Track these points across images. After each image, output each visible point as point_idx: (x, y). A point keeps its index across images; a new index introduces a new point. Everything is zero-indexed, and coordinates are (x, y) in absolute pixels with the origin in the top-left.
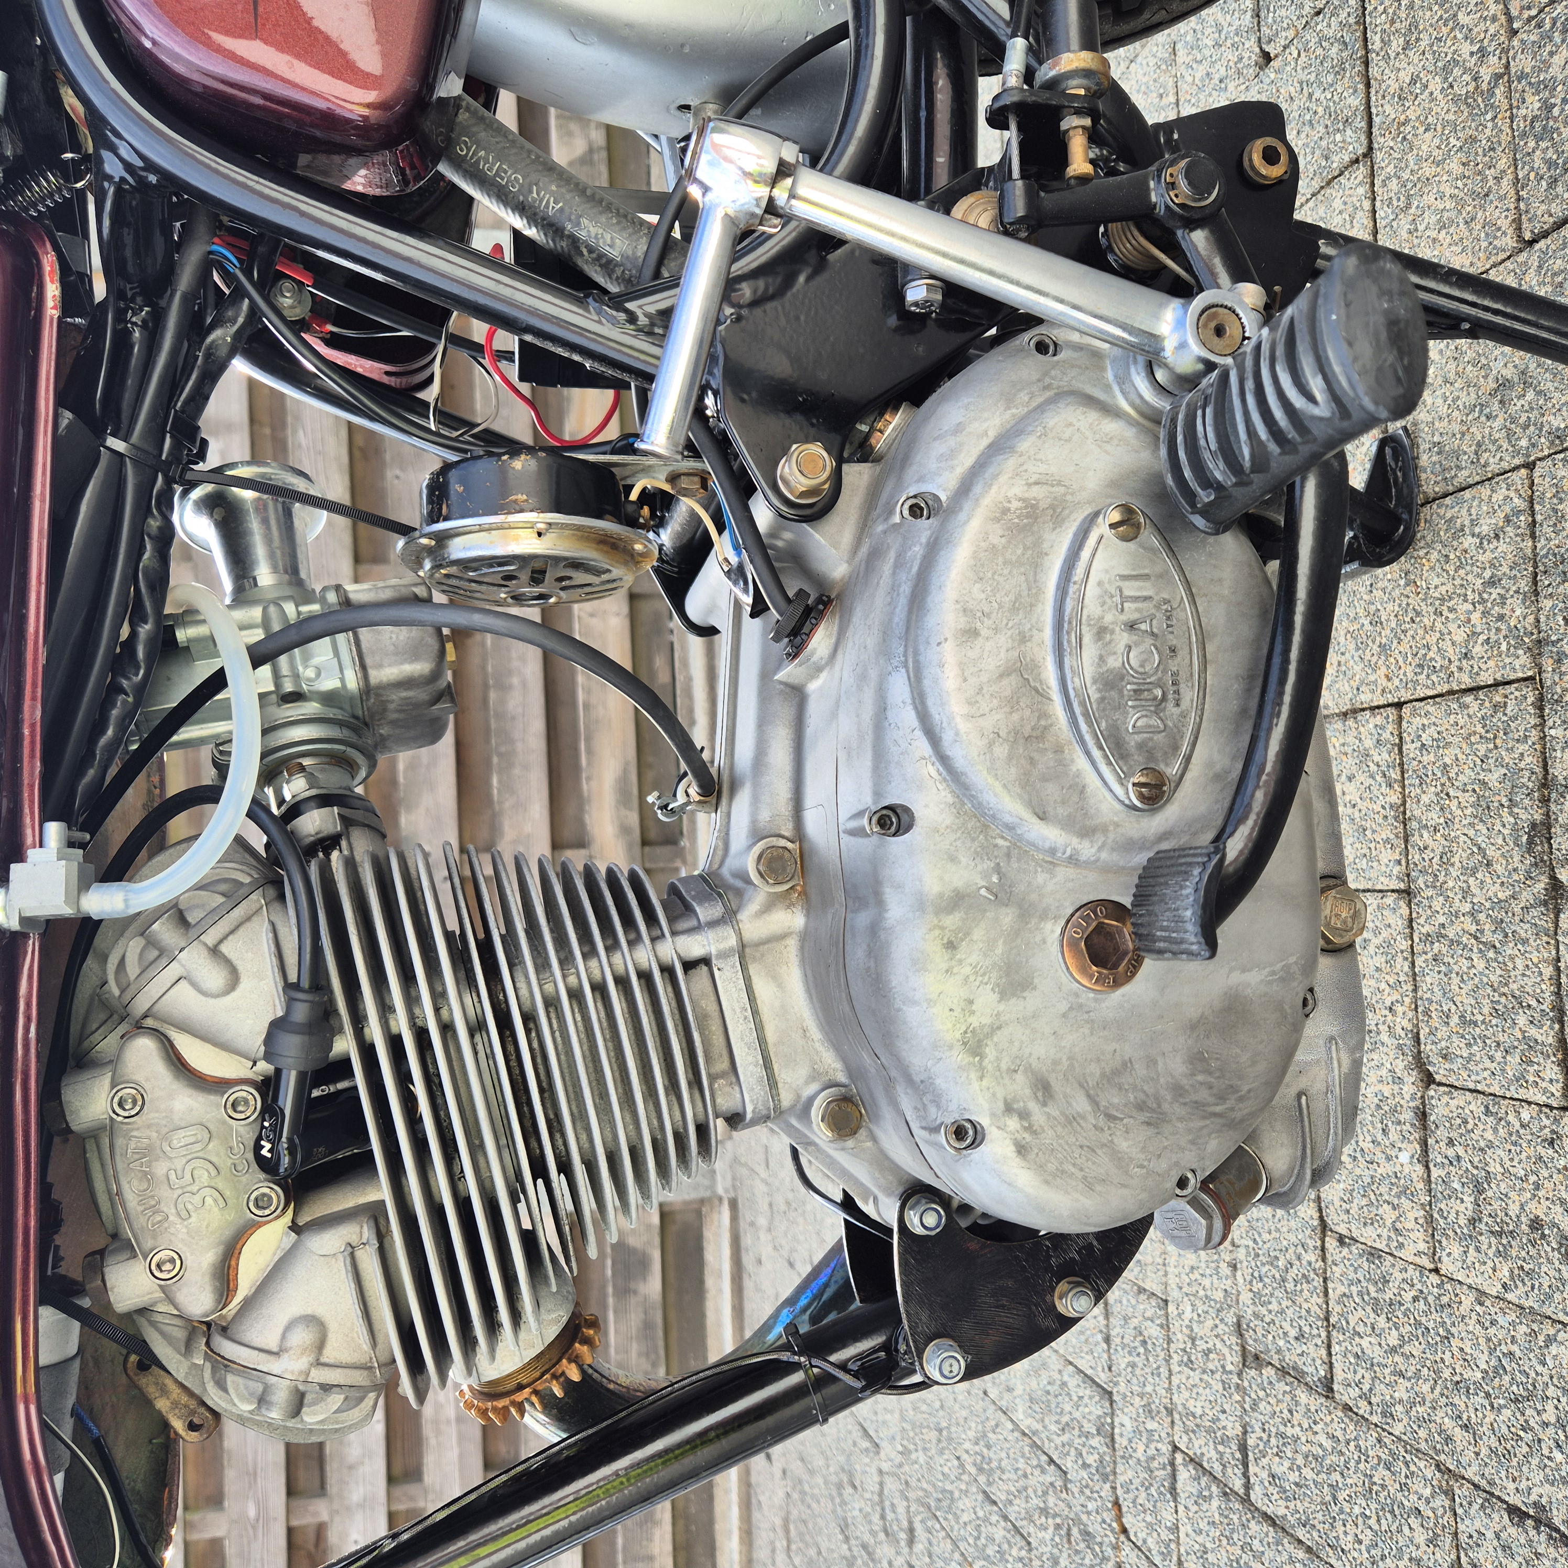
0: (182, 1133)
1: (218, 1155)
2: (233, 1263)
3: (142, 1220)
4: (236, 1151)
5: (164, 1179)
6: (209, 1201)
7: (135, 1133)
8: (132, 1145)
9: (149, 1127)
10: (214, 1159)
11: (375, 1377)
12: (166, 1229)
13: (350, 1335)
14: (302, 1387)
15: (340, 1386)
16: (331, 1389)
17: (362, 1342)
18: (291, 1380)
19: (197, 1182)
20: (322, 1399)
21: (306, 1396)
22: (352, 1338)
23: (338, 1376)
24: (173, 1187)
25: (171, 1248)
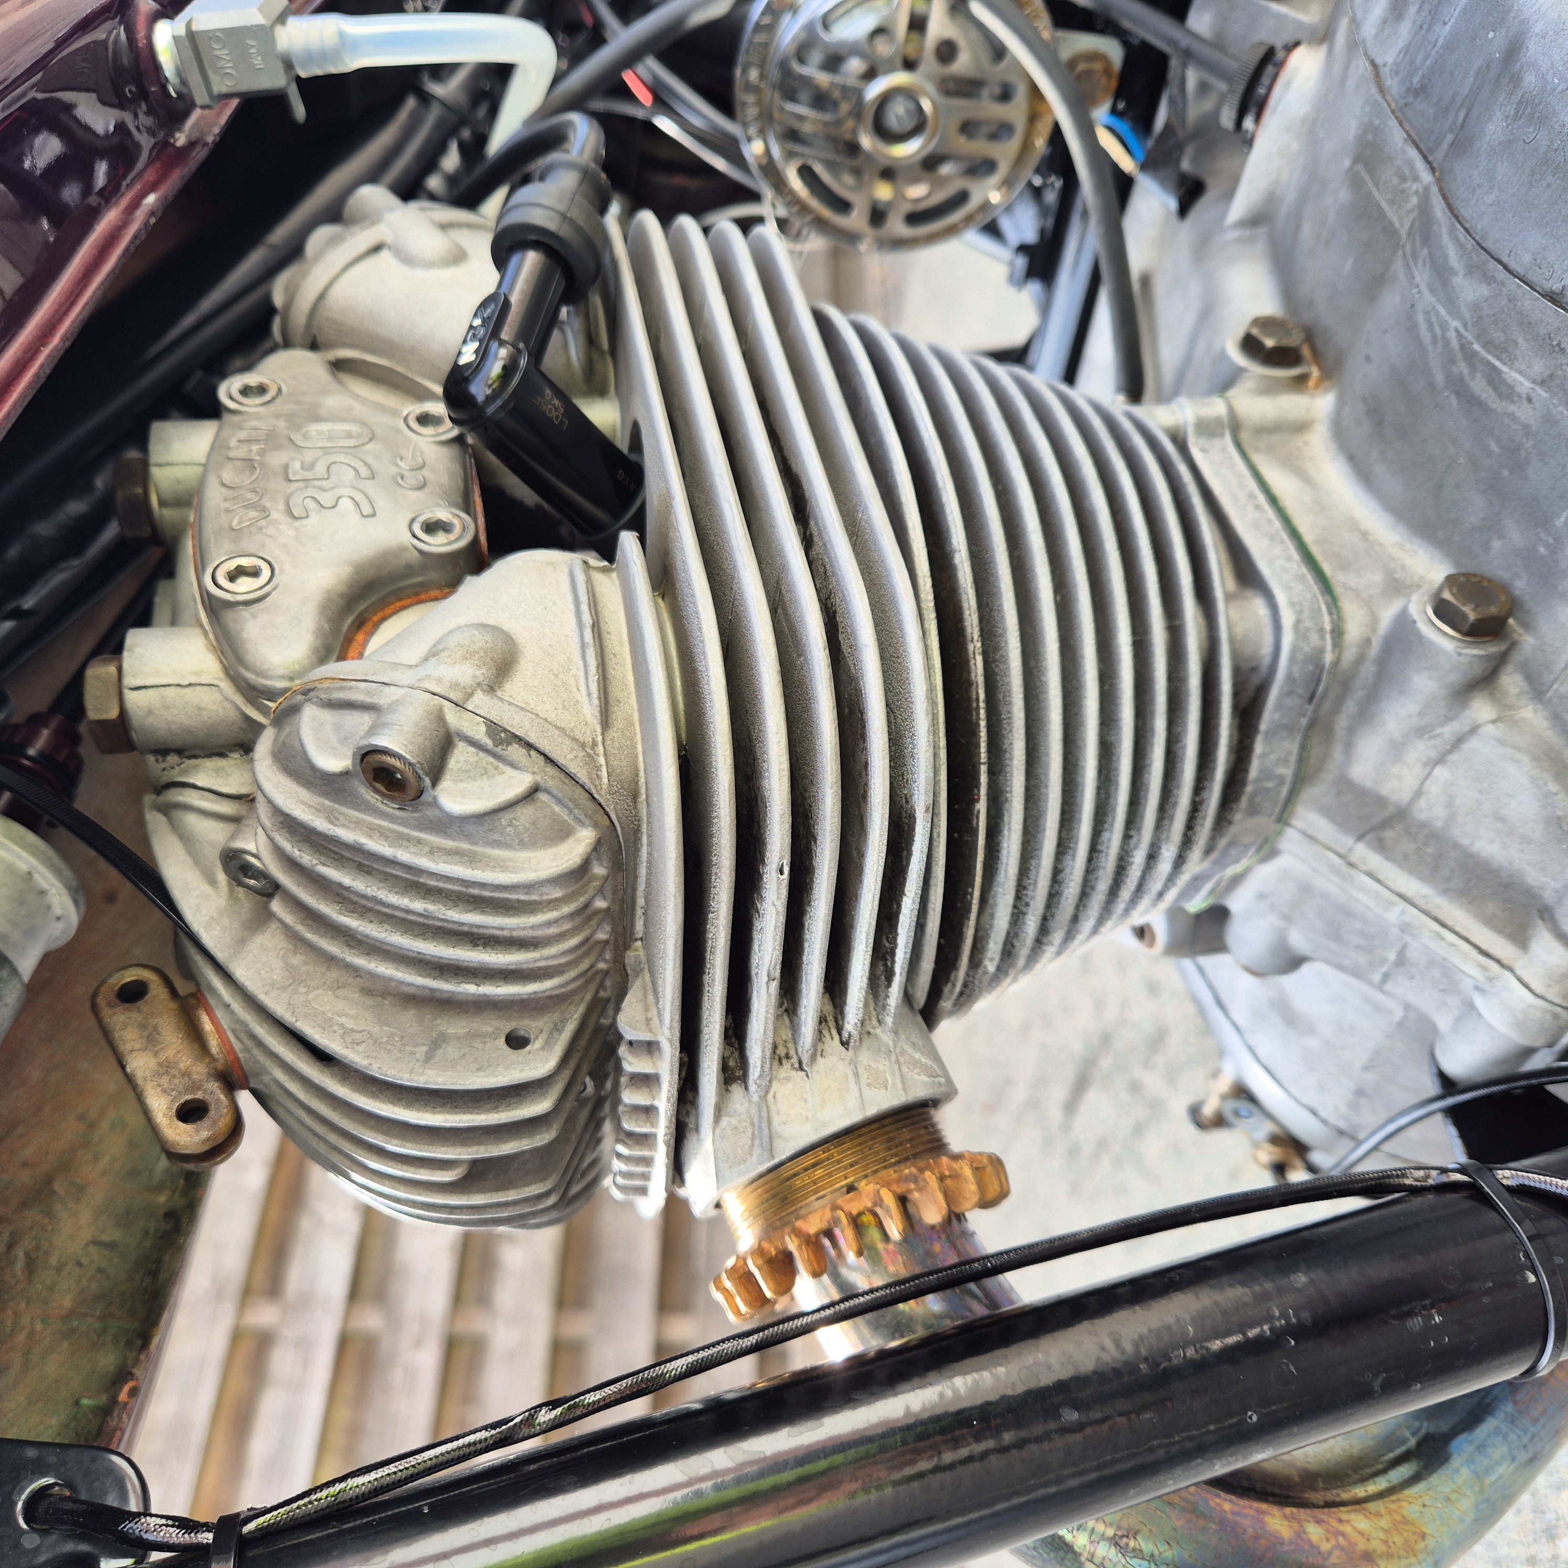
0: (327, 426)
1: (378, 458)
3: (224, 519)
4: (409, 461)
5: (279, 469)
6: (346, 502)
8: (243, 434)
9: (277, 416)
10: (370, 460)
11: (599, 777)
12: (260, 529)
13: (561, 676)
14: (453, 718)
15: (529, 746)
16: (509, 744)
17: (584, 699)
18: (434, 694)
19: (333, 479)
20: (485, 769)
21: (456, 751)
22: (565, 684)
23: (527, 723)
24: (291, 477)
25: (261, 555)
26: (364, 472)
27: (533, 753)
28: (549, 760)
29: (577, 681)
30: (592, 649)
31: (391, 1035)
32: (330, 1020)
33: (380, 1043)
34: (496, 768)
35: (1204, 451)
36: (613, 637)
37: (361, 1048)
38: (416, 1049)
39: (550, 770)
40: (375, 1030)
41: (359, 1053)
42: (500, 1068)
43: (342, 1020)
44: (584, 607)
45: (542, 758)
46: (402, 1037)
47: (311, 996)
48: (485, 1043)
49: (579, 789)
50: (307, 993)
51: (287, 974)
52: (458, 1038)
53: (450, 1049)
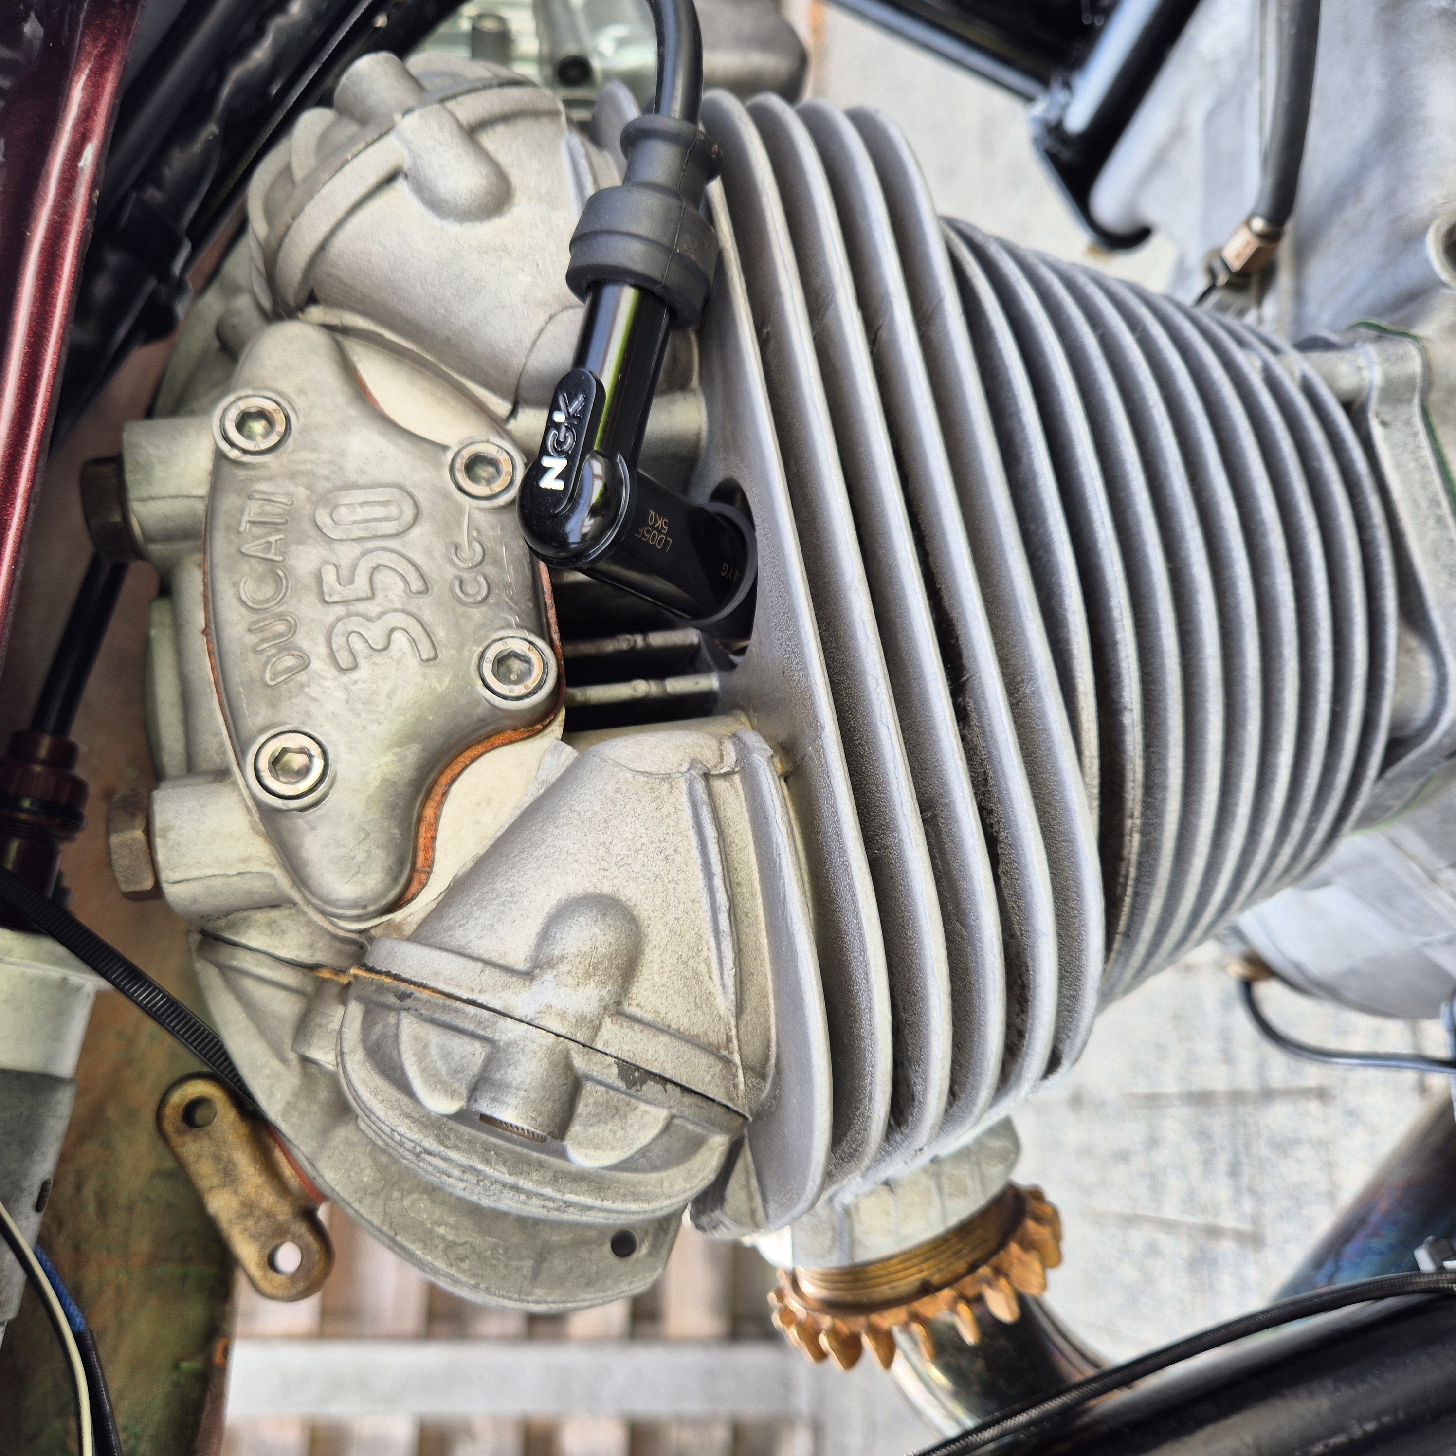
0: (359, 496)
1: (428, 553)
2: (429, 812)
3: (253, 664)
4: (466, 553)
5: (310, 581)
6: (400, 639)
7: (262, 486)
8: (253, 509)
9: (293, 476)
10: (420, 559)
11: (736, 1086)
12: (302, 686)
13: (691, 963)
14: (579, 1062)
15: (664, 1081)
16: (643, 1082)
17: (717, 990)
18: (558, 1035)
19: (379, 597)
20: (616, 1108)
21: (584, 1092)
22: (696, 973)
23: (662, 1052)
24: (327, 599)
25: (307, 730)
26: (416, 584)
27: (669, 1087)
28: (686, 1090)
29: (708, 966)
30: (729, 939)
31: (494, 1248)
32: (431, 1231)
33: (485, 1257)
34: (628, 1104)
35: (1384, 424)
36: (744, 890)
37: (465, 1265)
38: (523, 1263)
39: (688, 1099)
40: (478, 1241)
41: (463, 1271)
42: (609, 1282)
43: (441, 1230)
44: (718, 882)
45: (678, 1089)
46: (506, 1250)
47: (406, 1203)
48: (590, 1251)
49: (716, 1108)
50: (402, 1198)
51: (378, 1174)
52: (564, 1248)
53: (556, 1262)
